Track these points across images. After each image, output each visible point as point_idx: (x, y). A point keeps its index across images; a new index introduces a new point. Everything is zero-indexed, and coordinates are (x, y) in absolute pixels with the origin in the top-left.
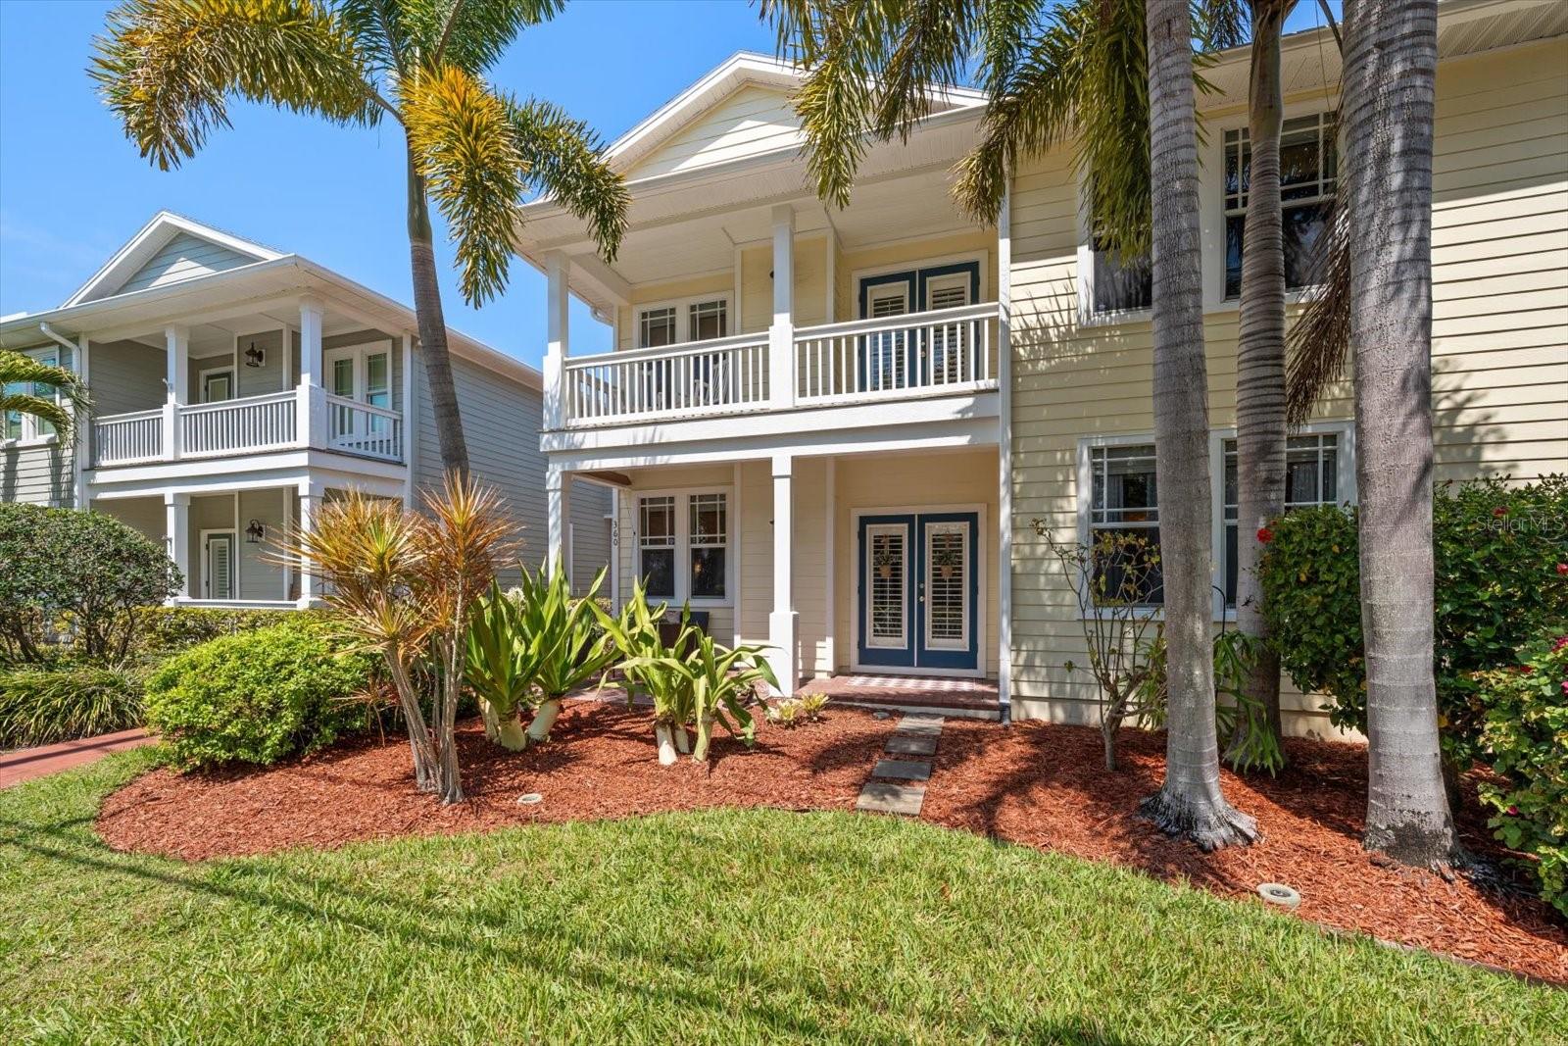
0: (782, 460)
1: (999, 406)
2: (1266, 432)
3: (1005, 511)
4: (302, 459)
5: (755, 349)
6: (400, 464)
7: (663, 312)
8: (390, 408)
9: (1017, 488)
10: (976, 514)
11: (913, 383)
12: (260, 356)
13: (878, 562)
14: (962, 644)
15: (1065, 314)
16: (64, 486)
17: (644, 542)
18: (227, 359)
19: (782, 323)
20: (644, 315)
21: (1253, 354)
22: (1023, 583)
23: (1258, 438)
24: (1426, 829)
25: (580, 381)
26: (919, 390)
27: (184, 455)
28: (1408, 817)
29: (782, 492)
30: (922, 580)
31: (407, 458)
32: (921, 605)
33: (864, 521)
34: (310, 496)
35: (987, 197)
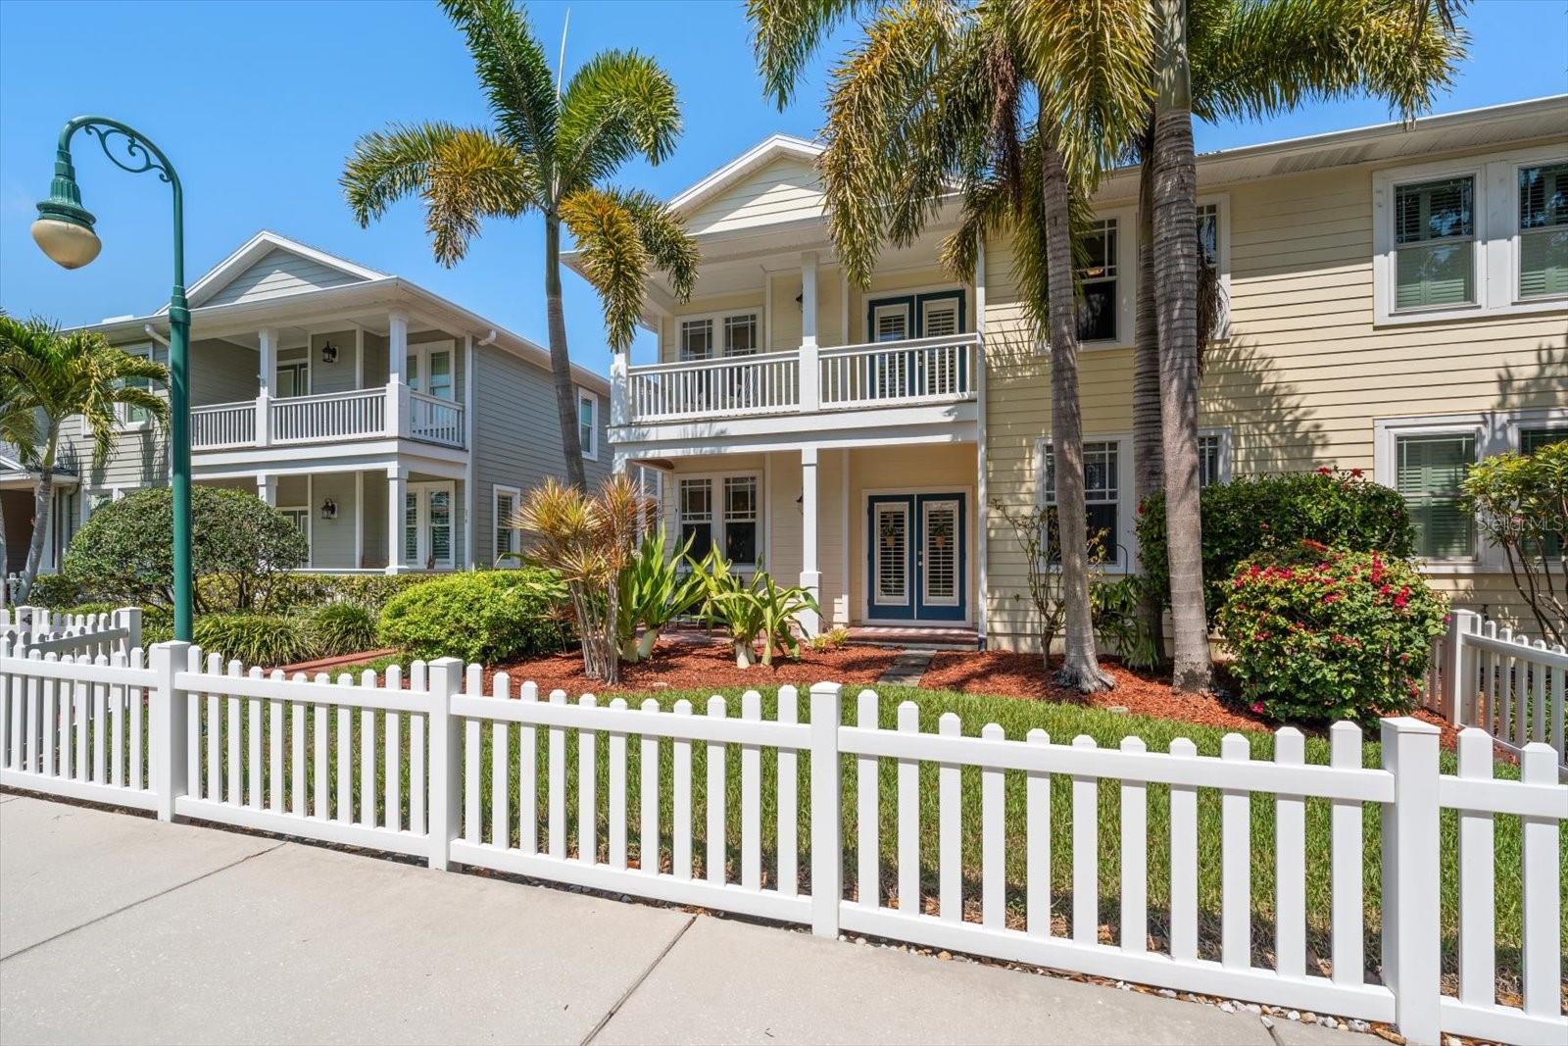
0: (809, 451)
1: (977, 412)
2: (1150, 440)
3: (982, 490)
4: (392, 447)
5: (787, 363)
6: (462, 449)
7: (702, 323)
8: (453, 400)
9: (991, 474)
10: (963, 494)
11: (912, 393)
12: (333, 353)
13: (884, 533)
14: (953, 601)
15: (1026, 344)
16: (156, 469)
17: (684, 518)
18: (302, 352)
19: (809, 344)
20: (685, 325)
21: (1141, 387)
22: (997, 547)
23: (1145, 444)
24: (1198, 671)
25: (641, 385)
26: (917, 399)
27: (274, 442)
28: (1190, 667)
29: (810, 477)
30: (920, 548)
31: (469, 445)
32: (920, 569)
33: (873, 500)
34: (398, 479)
35: (965, 263)
